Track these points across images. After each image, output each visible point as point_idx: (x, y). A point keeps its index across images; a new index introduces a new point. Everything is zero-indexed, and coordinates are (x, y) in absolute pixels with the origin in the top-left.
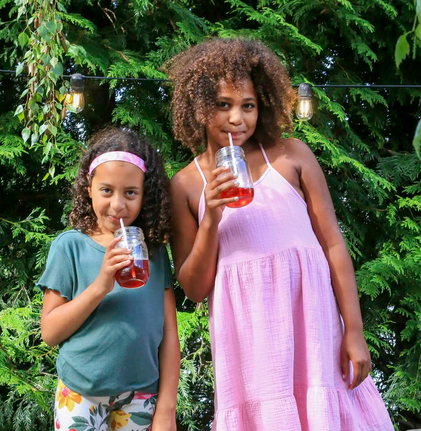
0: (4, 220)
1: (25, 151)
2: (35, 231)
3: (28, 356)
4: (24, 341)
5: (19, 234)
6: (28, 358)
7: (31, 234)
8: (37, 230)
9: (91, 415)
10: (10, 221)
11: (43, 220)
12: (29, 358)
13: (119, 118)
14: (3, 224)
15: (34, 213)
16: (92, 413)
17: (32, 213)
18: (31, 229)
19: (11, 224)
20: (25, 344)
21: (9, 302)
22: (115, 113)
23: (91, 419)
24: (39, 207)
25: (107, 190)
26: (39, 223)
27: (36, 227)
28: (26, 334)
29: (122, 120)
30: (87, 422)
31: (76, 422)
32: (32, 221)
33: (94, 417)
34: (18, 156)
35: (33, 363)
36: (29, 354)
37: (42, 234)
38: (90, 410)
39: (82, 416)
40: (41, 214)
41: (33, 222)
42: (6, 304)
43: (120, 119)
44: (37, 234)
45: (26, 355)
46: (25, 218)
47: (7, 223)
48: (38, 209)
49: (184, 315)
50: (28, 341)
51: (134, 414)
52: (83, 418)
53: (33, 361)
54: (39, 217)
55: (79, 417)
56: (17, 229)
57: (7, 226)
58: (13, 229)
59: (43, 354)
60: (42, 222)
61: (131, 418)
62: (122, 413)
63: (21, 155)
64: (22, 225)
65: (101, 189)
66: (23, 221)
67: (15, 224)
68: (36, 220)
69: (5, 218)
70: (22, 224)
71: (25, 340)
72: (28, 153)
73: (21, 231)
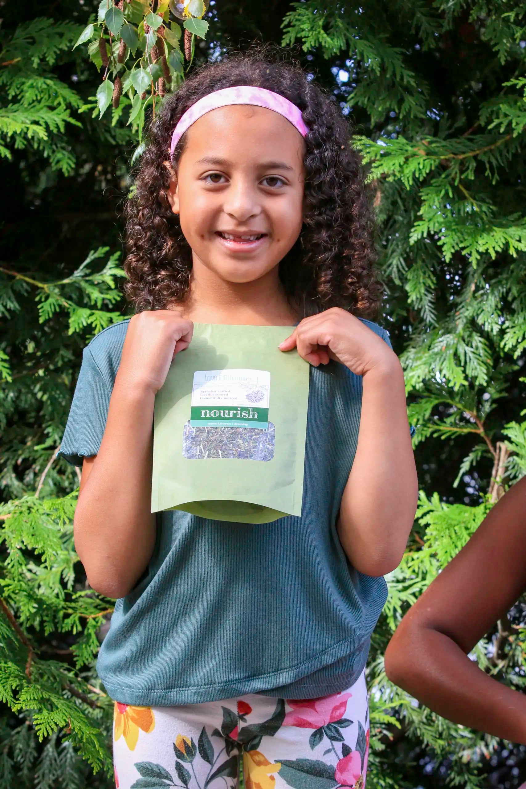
0: (19, 276)
1: (73, 121)
2: (94, 307)
3: (67, 616)
4: (62, 575)
5: (55, 313)
6: (66, 621)
7: (85, 312)
8: (99, 305)
9: (179, 760)
10: (34, 279)
11: (115, 278)
12: (69, 621)
13: (299, 36)
14: (17, 287)
15: (92, 262)
16: (179, 754)
17: (88, 261)
18: (86, 300)
19: (37, 288)
20: (63, 584)
21: (29, 477)
22: (289, 25)
23: (179, 768)
24: (104, 245)
25: (215, 177)
26: (103, 287)
27: (96, 295)
28: (67, 561)
29: (305, 42)
30: (168, 777)
31: (143, 774)
32: (87, 281)
33: (186, 765)
34: (55, 131)
35: (80, 634)
36: (70, 611)
37: (109, 315)
38: (175, 748)
39: (155, 761)
40: (110, 264)
41: (91, 283)
42: (20, 484)
43: (301, 38)
44: (98, 313)
45: (61, 614)
46: (71, 274)
47: (28, 283)
48: (102, 251)
49: (457, 511)
50: (70, 576)
51: (286, 764)
52: (157, 766)
53: (80, 628)
54: (105, 271)
55: (150, 764)
56: (50, 300)
57: (26, 291)
58: (40, 302)
59: (105, 609)
60: (112, 284)
61: (281, 773)
62: (260, 758)
63: (62, 130)
64: (64, 292)
65: (202, 177)
66: (66, 281)
67: (47, 287)
68: (97, 278)
69: (22, 270)
70: (63, 287)
71: (65, 573)
72: (79, 124)
73: (60, 306)
